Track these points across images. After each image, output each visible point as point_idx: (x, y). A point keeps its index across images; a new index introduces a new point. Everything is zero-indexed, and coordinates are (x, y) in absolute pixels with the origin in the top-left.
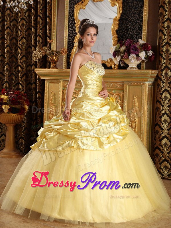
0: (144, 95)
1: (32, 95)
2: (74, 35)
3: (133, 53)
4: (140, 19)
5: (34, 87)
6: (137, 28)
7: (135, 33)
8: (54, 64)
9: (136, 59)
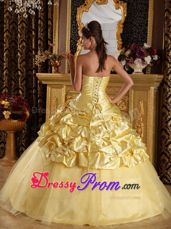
0: (150, 100)
1: (33, 101)
2: (77, 38)
3: (139, 58)
5: (35, 93)
6: (142, 32)
7: (140, 37)
8: (57, 68)
9: (141, 64)
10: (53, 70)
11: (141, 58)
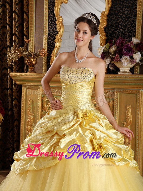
0: (139, 105)
1: (8, 102)
2: (55, 33)
3: (126, 55)
5: (10, 94)
6: (129, 24)
7: (127, 31)
8: (32, 67)
9: (129, 62)
10: (29, 70)
11: (129, 56)
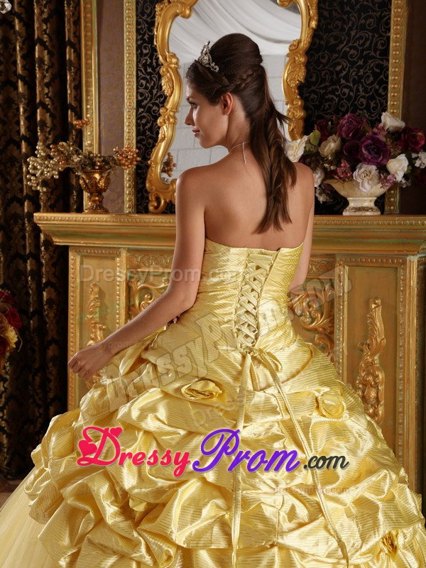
0: (404, 299)
1: (28, 294)
2: (157, 102)
3: (369, 162)
4: (380, 47)
5: (32, 270)
6: (368, 77)
7: (363, 94)
8: (98, 196)
9: (376, 181)
10: (87, 203)
11: (377, 164)
